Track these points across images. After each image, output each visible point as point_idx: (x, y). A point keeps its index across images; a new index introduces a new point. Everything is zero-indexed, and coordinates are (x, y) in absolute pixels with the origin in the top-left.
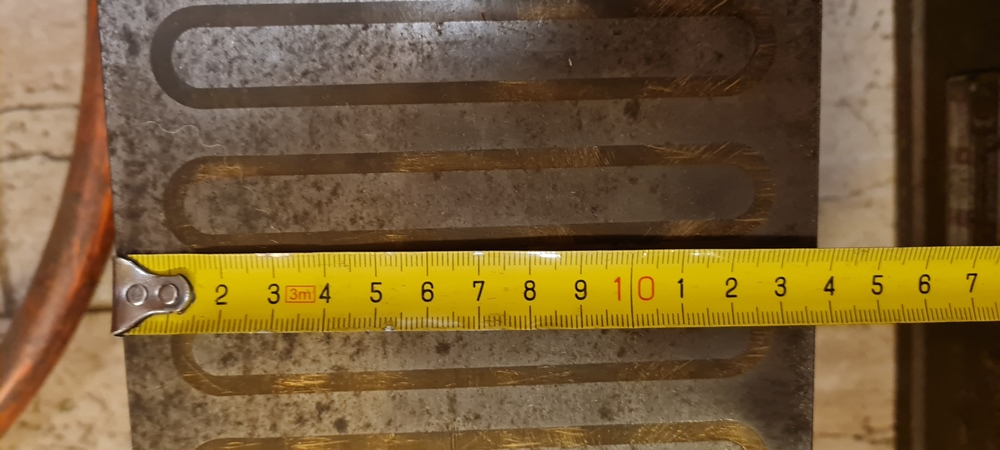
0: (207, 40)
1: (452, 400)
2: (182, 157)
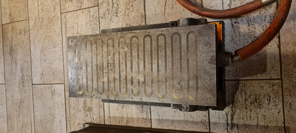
0: (149, 40)
1: (118, 64)
2: (139, 37)
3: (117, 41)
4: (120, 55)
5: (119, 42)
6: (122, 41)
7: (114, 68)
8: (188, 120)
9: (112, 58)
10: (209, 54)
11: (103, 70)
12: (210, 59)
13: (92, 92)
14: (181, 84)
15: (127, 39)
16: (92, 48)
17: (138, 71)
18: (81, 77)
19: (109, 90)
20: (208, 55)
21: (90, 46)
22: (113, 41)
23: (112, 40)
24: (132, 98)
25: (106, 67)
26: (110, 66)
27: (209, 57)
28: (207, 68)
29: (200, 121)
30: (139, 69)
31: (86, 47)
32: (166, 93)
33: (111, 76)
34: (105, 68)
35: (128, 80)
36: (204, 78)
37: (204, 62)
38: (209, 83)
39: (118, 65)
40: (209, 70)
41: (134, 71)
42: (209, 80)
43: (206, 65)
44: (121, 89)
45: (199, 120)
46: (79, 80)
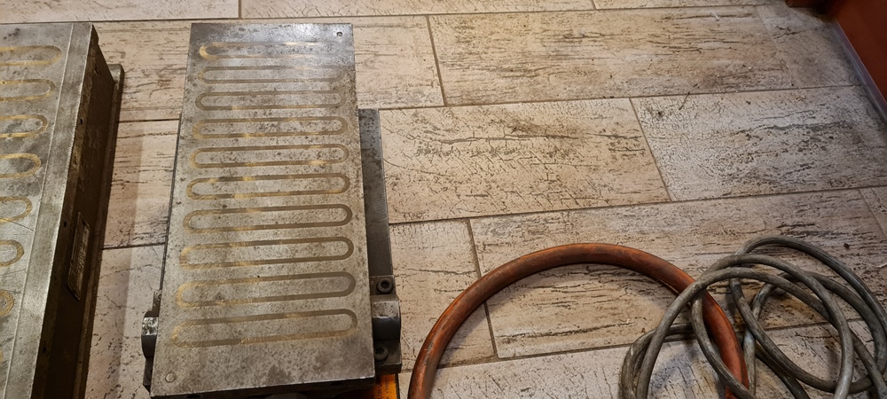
0: (337, 219)
1: (277, 143)
3: (338, 142)
4: (302, 150)
5: (334, 146)
6: (337, 154)
7: (266, 135)
8: (124, 348)
9: (295, 129)
10: (295, 367)
11: (261, 107)
12: (282, 371)
13: (203, 79)
14: (217, 302)
15: (342, 164)
16: (322, 80)
17: (257, 195)
18: (246, 54)
19: (207, 121)
20: (294, 364)
21: (327, 77)
22: (338, 132)
23: (339, 128)
24: (182, 180)
25: (270, 114)
26: (273, 125)
27: (288, 368)
28: (260, 365)
29: (119, 383)
30: (263, 195)
31: (324, 66)
32: (194, 266)
33: (244, 128)
34: (268, 112)
35: (233, 169)
36: (232, 359)
37: (276, 356)
38: (216, 373)
39: (274, 143)
40: (254, 371)
41: (257, 182)
42: (224, 372)
43: (266, 362)
44: (209, 153)
45: (122, 380)
46: (239, 49)
